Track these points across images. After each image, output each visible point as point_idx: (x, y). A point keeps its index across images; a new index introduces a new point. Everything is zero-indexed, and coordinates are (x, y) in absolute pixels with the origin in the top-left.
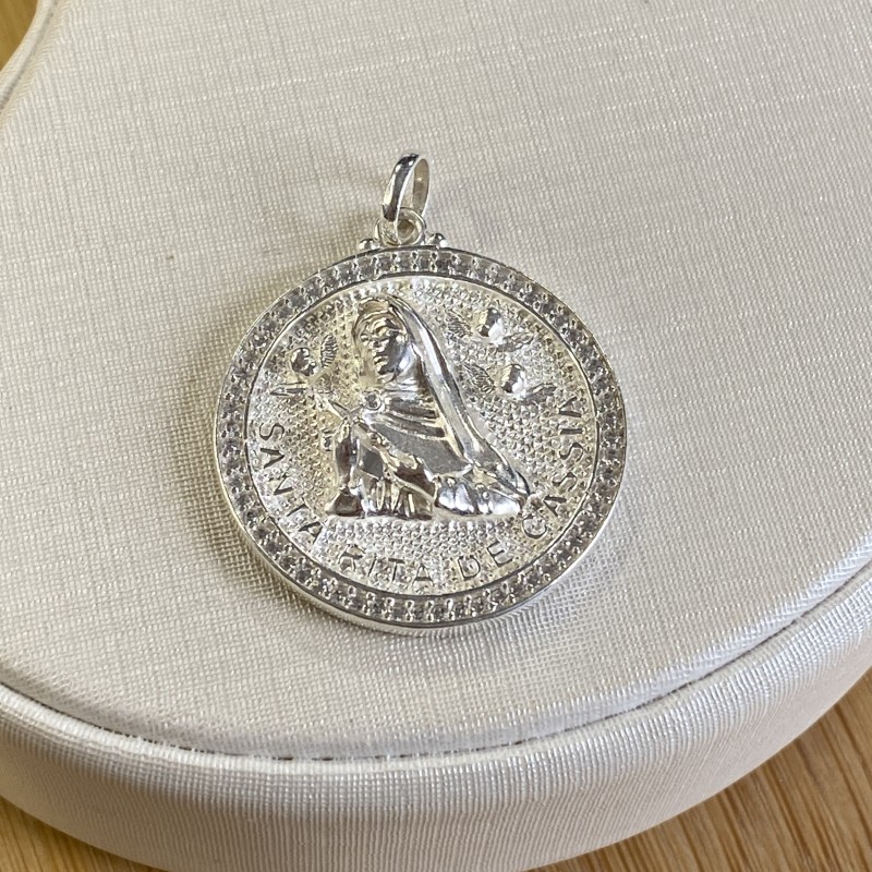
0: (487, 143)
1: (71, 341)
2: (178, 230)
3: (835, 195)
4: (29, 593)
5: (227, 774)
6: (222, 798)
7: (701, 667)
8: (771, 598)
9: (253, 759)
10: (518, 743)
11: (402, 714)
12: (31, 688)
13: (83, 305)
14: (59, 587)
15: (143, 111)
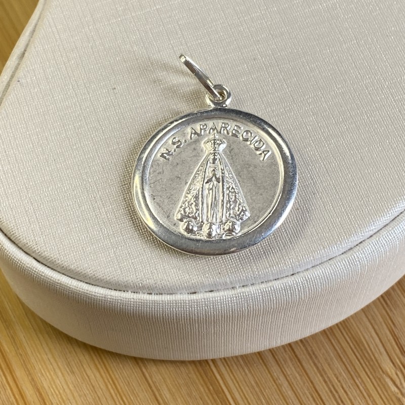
0: (244, 23)
1: (77, 129)
2: (116, 77)
3: (399, 26)
4: (74, 236)
5: (169, 302)
6: (168, 313)
7: (368, 233)
8: (394, 200)
9: (179, 294)
10: (292, 275)
11: (241, 267)
12: (81, 276)
13: (80, 113)
14: (86, 232)
15: (94, 28)
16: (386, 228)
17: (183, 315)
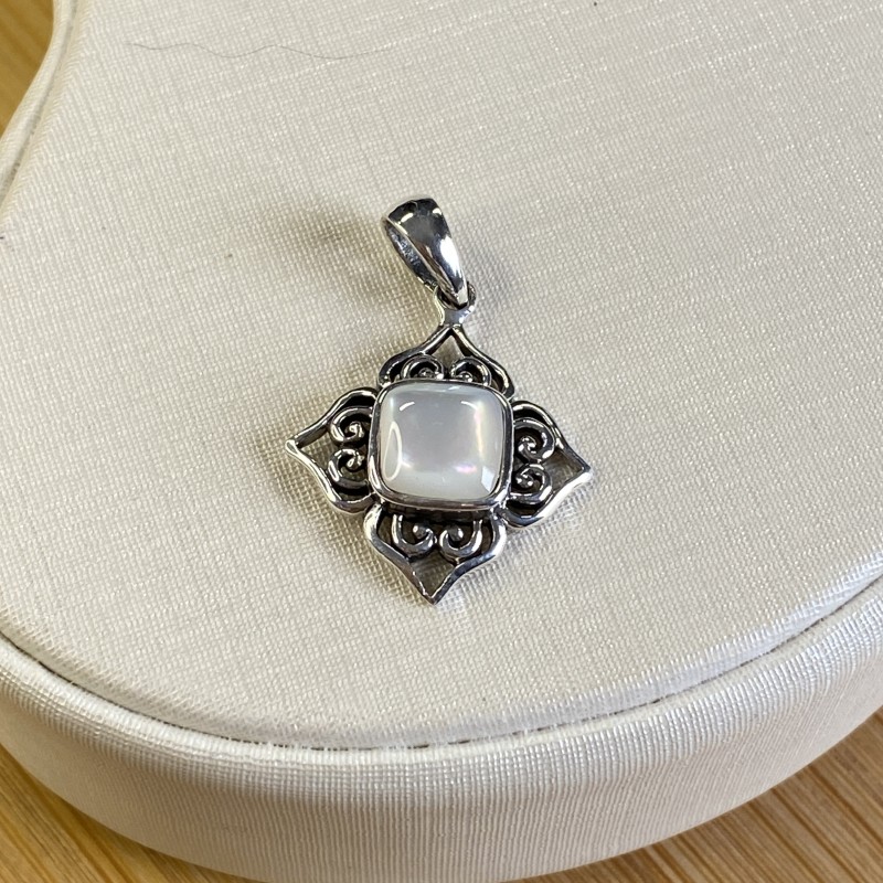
0: (533, 101)
1: (140, 352)
2: (232, 228)
4: (137, 611)
5: (364, 769)
6: (361, 795)
7: (832, 601)
9: (388, 750)
10: (655, 702)
11: (535, 685)
12: (153, 707)
13: (148, 314)
14: (165, 601)
15: (179, 112)
16: (874, 589)
17: (396, 799)
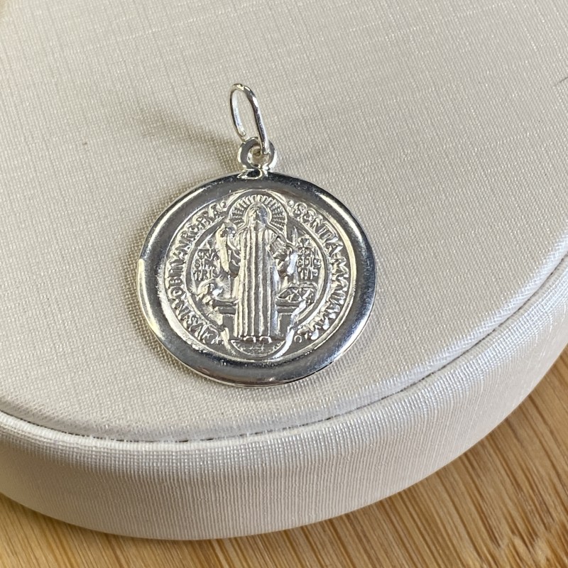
0: (277, 57)
1: (27, 199)
2: (88, 127)
3: (497, 70)
4: (15, 354)
5: (148, 453)
6: (146, 470)
7: (439, 362)
8: (478, 317)
9: (163, 443)
10: (327, 419)
11: (254, 406)
12: (21, 412)
13: (33, 177)
14: (32, 349)
15: (61, 57)
16: (466, 356)
17: (167, 473)
